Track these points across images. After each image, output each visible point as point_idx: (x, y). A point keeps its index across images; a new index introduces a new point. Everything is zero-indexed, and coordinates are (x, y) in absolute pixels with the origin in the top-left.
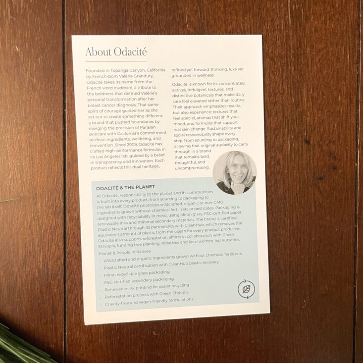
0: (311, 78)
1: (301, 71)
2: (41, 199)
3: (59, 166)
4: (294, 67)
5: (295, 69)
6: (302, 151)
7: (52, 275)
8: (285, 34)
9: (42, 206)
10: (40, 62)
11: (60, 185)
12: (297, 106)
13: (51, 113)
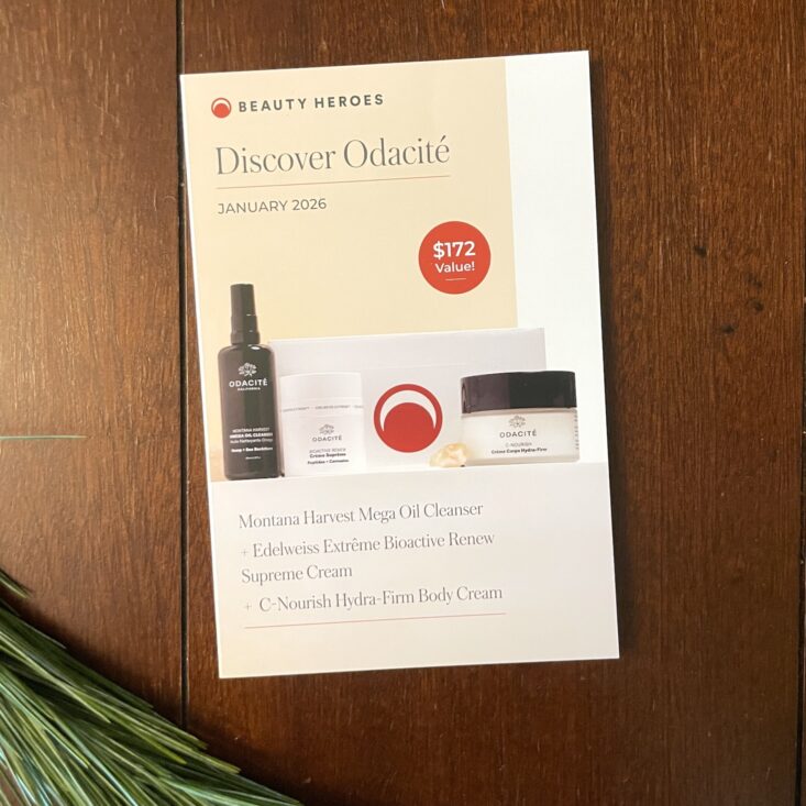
0: (708, 113)
1: (686, 98)
2: (133, 372)
3: (169, 303)
4: (672, 89)
5: (673, 94)
6: (689, 272)
7: (156, 534)
8: (651, 18)
9: (134, 388)
10: (128, 81)
11: (173, 343)
12: (678, 175)
13: (152, 190)
